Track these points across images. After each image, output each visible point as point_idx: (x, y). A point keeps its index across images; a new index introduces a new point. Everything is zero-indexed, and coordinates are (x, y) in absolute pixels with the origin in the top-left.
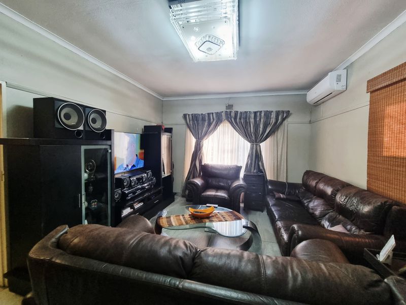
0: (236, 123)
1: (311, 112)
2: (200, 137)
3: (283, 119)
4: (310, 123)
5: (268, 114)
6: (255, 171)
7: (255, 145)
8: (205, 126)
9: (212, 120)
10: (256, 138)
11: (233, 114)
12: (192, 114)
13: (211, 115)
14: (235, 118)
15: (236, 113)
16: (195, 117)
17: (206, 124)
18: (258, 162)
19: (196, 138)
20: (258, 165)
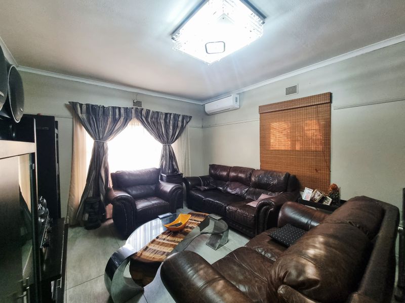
0: (148, 122)
1: (202, 119)
2: (101, 137)
3: (187, 123)
4: (202, 128)
5: (176, 117)
6: (169, 172)
7: (167, 146)
8: (109, 123)
9: (117, 116)
10: (168, 139)
11: (144, 112)
12: (87, 105)
13: (117, 111)
14: (147, 118)
15: (148, 111)
16: (92, 110)
17: (110, 120)
18: (172, 162)
19: (95, 138)
20: (172, 164)
